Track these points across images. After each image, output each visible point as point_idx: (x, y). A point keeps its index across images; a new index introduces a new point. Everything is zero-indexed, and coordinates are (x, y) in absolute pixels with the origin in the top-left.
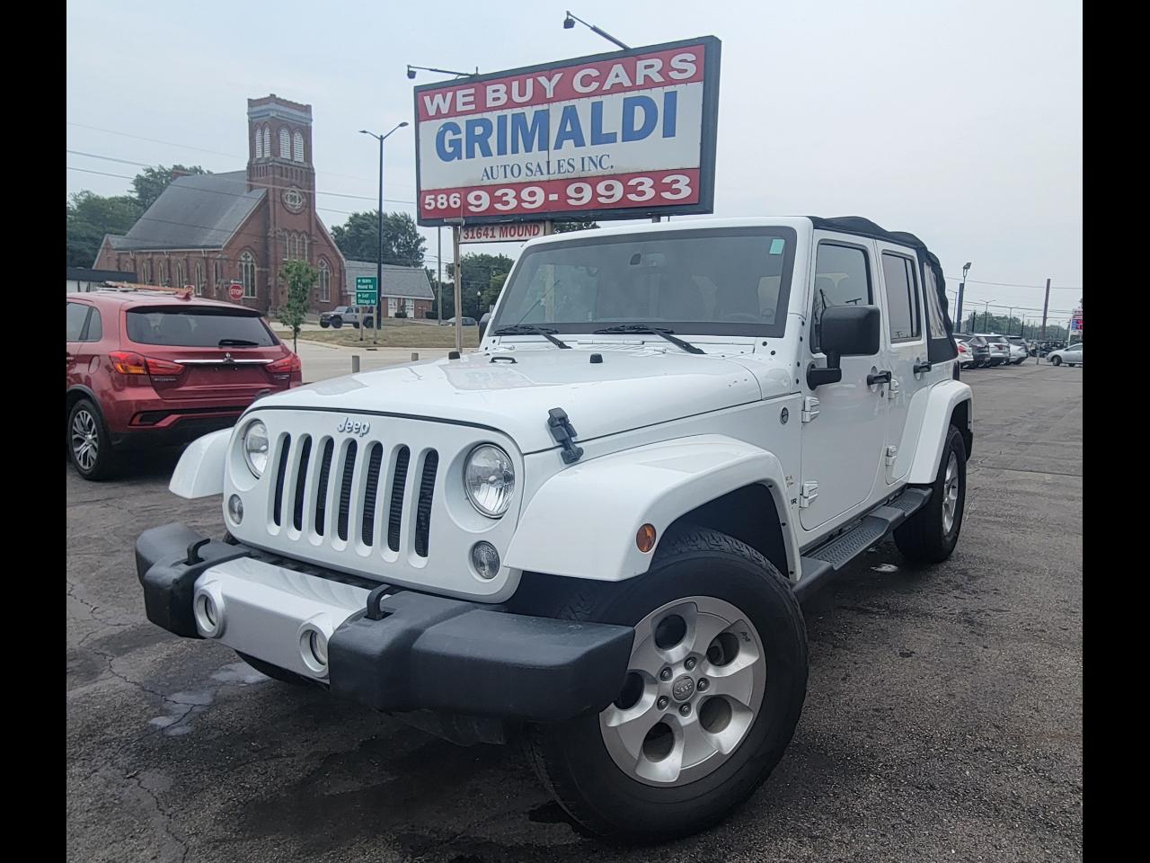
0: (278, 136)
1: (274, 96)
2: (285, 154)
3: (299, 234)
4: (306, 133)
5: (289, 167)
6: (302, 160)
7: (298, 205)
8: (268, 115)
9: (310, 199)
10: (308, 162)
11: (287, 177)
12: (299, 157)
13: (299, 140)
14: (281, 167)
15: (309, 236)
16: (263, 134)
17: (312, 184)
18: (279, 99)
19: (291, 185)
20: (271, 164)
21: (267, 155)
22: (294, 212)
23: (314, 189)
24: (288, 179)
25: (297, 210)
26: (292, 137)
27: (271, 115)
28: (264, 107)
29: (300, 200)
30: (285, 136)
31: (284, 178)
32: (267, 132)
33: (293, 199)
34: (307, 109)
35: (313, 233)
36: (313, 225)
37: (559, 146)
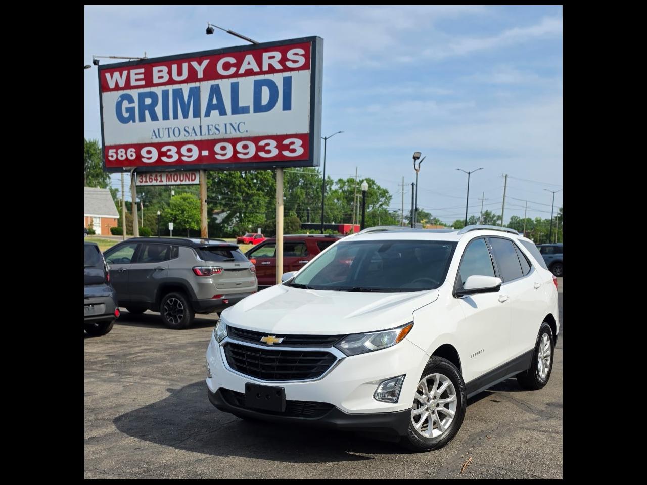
37: (208, 114)
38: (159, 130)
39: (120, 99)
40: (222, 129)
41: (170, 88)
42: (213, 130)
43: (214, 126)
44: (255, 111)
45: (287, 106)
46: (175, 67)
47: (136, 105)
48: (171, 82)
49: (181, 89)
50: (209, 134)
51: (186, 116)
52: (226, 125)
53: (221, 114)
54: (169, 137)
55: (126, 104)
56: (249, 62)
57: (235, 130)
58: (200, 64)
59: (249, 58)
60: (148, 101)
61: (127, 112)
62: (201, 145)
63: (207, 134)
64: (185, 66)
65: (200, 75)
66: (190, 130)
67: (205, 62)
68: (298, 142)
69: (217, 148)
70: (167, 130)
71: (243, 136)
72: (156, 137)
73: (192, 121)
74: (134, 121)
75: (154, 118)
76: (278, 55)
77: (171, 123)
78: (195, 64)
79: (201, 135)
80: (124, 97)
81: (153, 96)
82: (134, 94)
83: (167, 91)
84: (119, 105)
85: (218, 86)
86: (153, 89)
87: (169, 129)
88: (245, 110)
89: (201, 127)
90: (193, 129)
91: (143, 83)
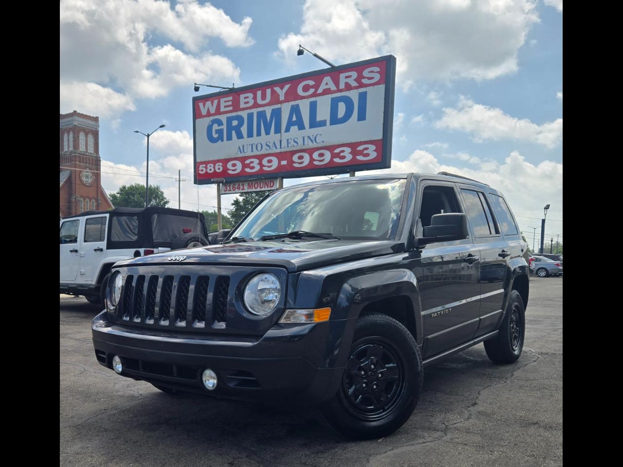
0: (78, 136)
1: (76, 111)
2: (82, 148)
3: (90, 199)
4: (96, 134)
5: (84, 156)
6: (93, 152)
7: (90, 180)
8: (72, 124)
9: (97, 176)
10: (96, 153)
11: (83, 162)
12: (91, 150)
13: (91, 139)
14: (80, 157)
15: (97, 200)
16: (68, 136)
17: (99, 167)
18: (79, 114)
19: (85, 168)
20: (73, 154)
21: (71, 149)
22: (88, 185)
23: (100, 171)
24: (83, 164)
25: (89, 184)
26: (86, 137)
27: (74, 124)
28: (70, 119)
29: (91, 177)
30: (82, 136)
31: (81, 164)
32: (71, 135)
33: (87, 177)
34: (96, 119)
35: (99, 198)
36: (99, 193)
37: (287, 130)
38: (243, 146)
39: (211, 123)
40: (300, 142)
41: (255, 111)
42: (292, 143)
43: (293, 140)
44: (331, 124)
45: (362, 117)
46: (259, 93)
47: (224, 127)
48: (256, 105)
49: (265, 111)
50: (288, 147)
51: (268, 133)
52: (304, 138)
53: (300, 129)
54: (252, 151)
55: (215, 127)
56: (327, 82)
57: (312, 141)
58: (282, 88)
59: (327, 79)
60: (235, 123)
61: (216, 133)
62: (280, 156)
63: (286, 146)
64: (269, 91)
65: (282, 98)
66: (271, 145)
67: (287, 87)
68: (372, 147)
69: (295, 158)
70: (251, 145)
71: (319, 145)
72: (241, 152)
73: (273, 137)
74: (222, 140)
75: (240, 136)
76: (354, 74)
77: (255, 139)
78: (277, 89)
79: (281, 148)
80: (214, 122)
81: (240, 119)
82: (223, 118)
83: (252, 114)
84: (209, 129)
85: (298, 106)
86: (240, 113)
87: (252, 145)
88: (323, 124)
89: (281, 141)
90: (274, 143)
91: (231, 108)
